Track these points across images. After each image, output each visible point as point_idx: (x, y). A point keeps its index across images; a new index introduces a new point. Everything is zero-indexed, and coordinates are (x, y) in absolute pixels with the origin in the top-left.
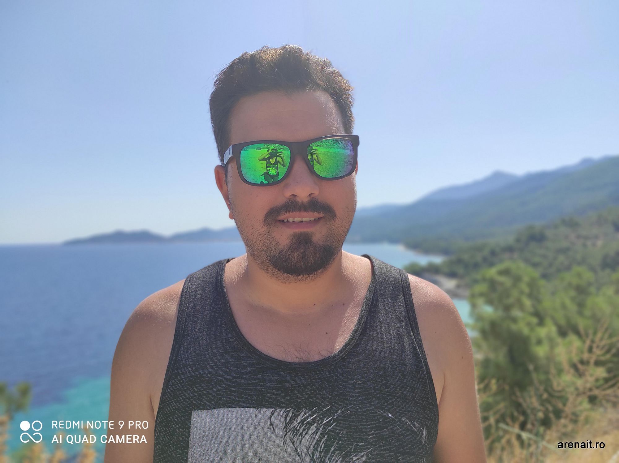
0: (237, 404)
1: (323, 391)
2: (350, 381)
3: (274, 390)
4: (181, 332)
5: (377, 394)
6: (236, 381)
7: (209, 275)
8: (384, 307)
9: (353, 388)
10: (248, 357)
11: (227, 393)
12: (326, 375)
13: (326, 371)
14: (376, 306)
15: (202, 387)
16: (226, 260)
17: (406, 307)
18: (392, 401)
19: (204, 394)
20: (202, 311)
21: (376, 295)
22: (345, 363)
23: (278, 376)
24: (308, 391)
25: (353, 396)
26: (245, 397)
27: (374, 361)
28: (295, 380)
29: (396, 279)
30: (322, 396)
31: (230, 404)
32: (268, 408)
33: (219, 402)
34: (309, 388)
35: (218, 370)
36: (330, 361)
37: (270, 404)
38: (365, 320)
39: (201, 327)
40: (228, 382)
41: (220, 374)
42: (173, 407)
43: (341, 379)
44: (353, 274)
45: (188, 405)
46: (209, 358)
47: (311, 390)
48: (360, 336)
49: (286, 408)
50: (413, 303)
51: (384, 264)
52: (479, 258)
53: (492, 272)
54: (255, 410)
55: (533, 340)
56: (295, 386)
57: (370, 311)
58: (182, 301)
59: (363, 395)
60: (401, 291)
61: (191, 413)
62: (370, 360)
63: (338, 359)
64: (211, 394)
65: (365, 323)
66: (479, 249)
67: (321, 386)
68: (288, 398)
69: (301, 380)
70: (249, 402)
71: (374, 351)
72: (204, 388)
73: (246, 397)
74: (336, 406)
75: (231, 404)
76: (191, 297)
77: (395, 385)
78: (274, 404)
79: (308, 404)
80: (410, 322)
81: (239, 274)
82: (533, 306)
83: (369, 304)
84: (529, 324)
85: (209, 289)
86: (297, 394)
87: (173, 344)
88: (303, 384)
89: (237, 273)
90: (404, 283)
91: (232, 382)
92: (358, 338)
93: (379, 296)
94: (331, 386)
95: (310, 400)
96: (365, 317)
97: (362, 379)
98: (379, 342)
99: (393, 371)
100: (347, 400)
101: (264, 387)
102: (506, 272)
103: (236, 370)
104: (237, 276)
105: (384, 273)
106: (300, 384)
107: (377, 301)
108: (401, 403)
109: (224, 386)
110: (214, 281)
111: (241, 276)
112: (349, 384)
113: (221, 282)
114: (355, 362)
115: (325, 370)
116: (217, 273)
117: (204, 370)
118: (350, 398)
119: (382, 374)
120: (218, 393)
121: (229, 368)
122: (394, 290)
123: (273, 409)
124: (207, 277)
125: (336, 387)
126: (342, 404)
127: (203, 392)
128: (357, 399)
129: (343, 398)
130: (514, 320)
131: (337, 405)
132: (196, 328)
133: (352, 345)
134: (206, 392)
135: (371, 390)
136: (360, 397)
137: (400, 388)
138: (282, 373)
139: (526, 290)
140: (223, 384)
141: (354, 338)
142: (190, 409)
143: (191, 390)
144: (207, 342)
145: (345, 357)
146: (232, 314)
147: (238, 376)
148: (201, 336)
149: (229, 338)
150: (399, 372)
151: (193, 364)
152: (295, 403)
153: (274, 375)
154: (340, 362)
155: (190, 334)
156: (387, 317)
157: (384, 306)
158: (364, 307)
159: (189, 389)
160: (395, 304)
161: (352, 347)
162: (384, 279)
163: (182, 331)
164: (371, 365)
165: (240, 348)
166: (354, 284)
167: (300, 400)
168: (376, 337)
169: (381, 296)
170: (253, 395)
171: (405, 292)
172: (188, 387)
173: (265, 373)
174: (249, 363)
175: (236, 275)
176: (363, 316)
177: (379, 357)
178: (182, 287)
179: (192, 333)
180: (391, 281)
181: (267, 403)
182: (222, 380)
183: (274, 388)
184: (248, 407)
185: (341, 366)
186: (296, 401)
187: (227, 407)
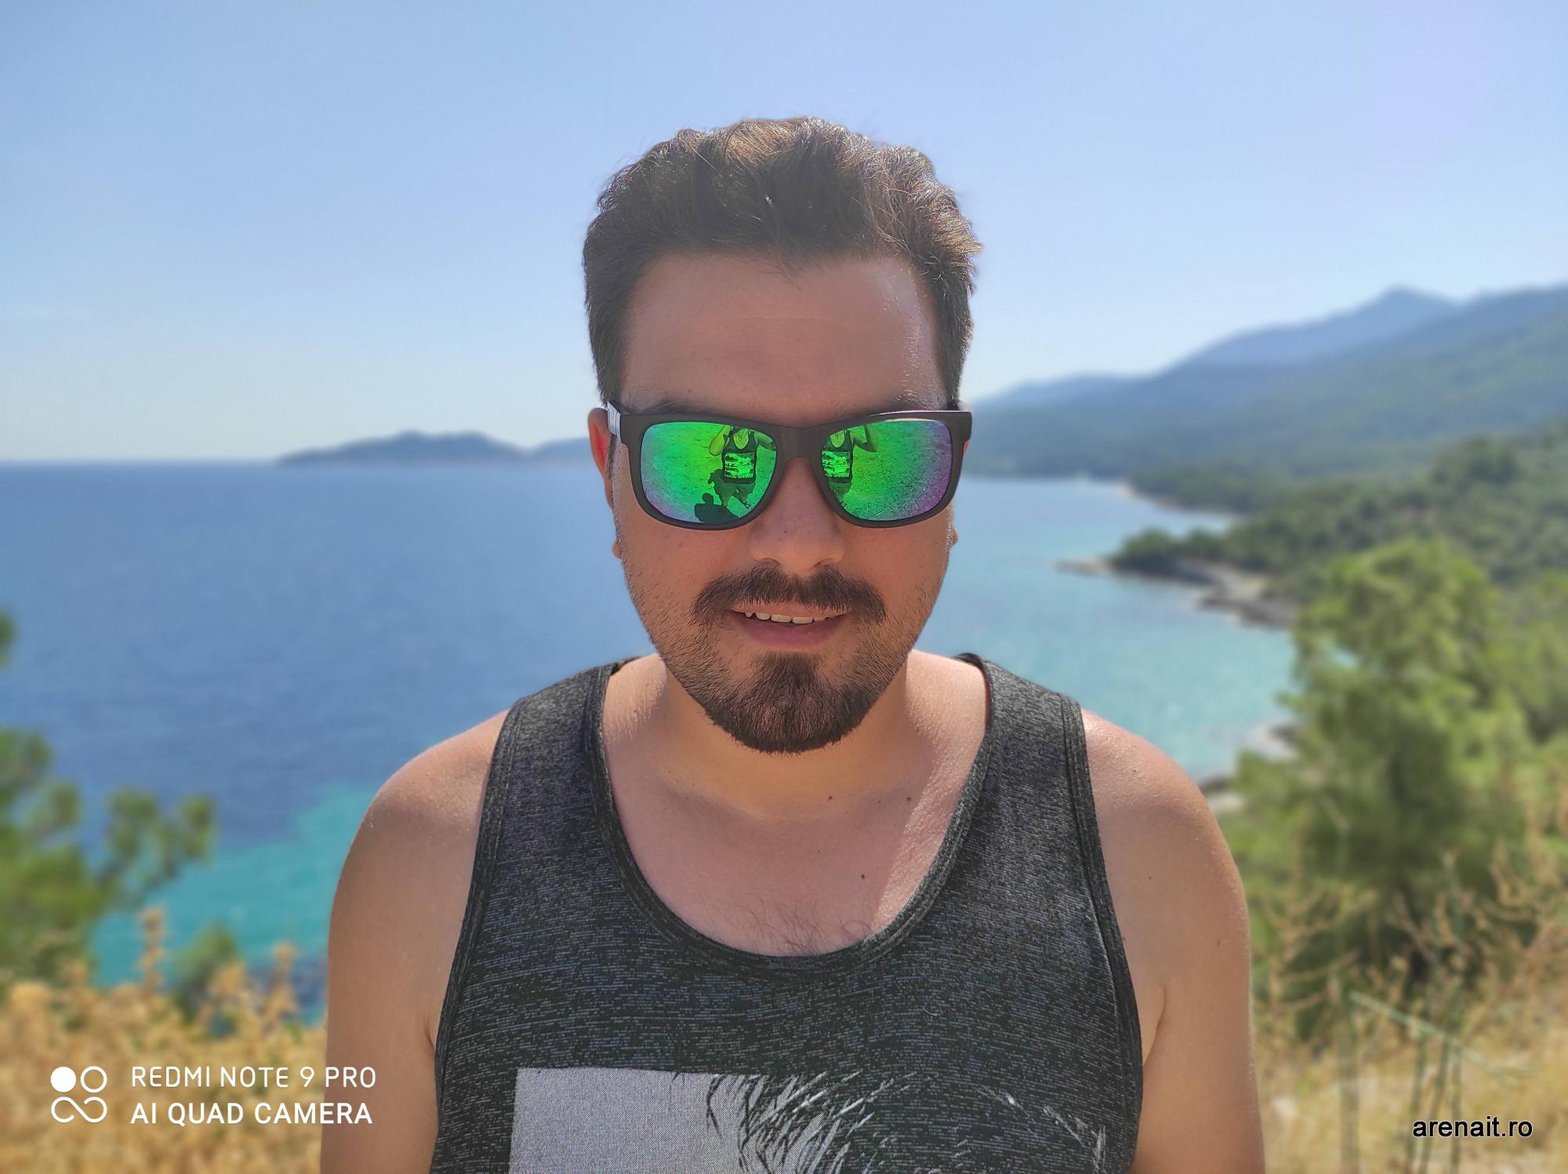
0: (627, 1059)
1: (842, 1031)
2: (913, 1008)
3: (719, 1027)
4: (489, 858)
5: (980, 1044)
6: (625, 1000)
7: (564, 705)
8: (1012, 807)
9: (920, 1027)
10: (655, 937)
11: (602, 1029)
12: (852, 989)
13: (851, 979)
14: (992, 806)
15: (543, 1009)
16: (611, 668)
17: (1074, 810)
18: (1020, 1065)
19: (548, 1027)
20: (545, 807)
21: (994, 775)
22: (903, 960)
23: (731, 991)
24: (803, 1032)
25: (917, 1049)
26: (645, 1041)
27: (977, 957)
28: (773, 1002)
29: (1050, 729)
30: (839, 1044)
31: (608, 1059)
32: (705, 1072)
33: (583, 1050)
34: (806, 1023)
35: (580, 967)
36: (864, 953)
37: (707, 1063)
38: (961, 845)
39: (542, 848)
40: (605, 1001)
41: (585, 978)
42: (470, 1051)
43: (889, 1003)
44: (937, 718)
45: (508, 1053)
46: (559, 936)
47: (812, 1029)
48: (943, 888)
49: (748, 1072)
50: (1091, 798)
51: (1021, 686)
52: (1329, 521)
53: (1362, 565)
54: (670, 1075)
55: (1459, 744)
56: (772, 1016)
57: (976, 822)
58: (495, 776)
59: (946, 1047)
60: (1062, 763)
61: (515, 1074)
62: (967, 955)
63: (883, 950)
64: (563, 1029)
65: (960, 853)
66: (1332, 498)
67: (838, 1018)
68: (754, 1048)
69: (788, 1002)
70: (656, 1055)
71: (979, 930)
72: (547, 1012)
73: (649, 1041)
74: (873, 1071)
75: (612, 1059)
76: (518, 765)
77: (1030, 1023)
78: (719, 1064)
79: (803, 1063)
80: (1081, 849)
81: (643, 710)
82: (1465, 657)
83: (974, 800)
84: (1449, 703)
85: (563, 745)
86: (777, 1037)
87: (472, 887)
88: (793, 1013)
89: (638, 705)
90: (1070, 743)
91: (615, 1001)
92: (939, 895)
93: (1003, 776)
94: (861, 1020)
95: (810, 1052)
96: (962, 836)
97: (943, 1004)
98: (994, 908)
99: (1026, 984)
100: (902, 1058)
101: (693, 1019)
102: (1399, 567)
103: (626, 971)
104: (638, 714)
105: (1020, 712)
106: (784, 1011)
107: (996, 790)
108: (1042, 1068)
109: (595, 1010)
110: (576, 723)
111: (647, 715)
112: (910, 1017)
113: (593, 731)
114: (928, 959)
115: (849, 976)
116: (586, 703)
117: (546, 966)
118: (909, 1053)
119: (996, 992)
120: (581, 1027)
121: (607, 965)
122: (1042, 760)
123: (716, 1075)
124: (560, 710)
125: (876, 1024)
126: (889, 1068)
127: (544, 1021)
128: (927, 1055)
129: (893, 1052)
130: (1412, 692)
131: (878, 1070)
132: (529, 851)
133: (921, 912)
134: (550, 1023)
135: (964, 1034)
136: (936, 1050)
137: (1041, 1029)
138: (740, 984)
139: (1451, 614)
140: (594, 1004)
141: (927, 893)
142: (511, 1062)
143: (515, 1014)
144: (556, 891)
145: (901, 944)
146: (619, 821)
147: (631, 985)
148: (541, 874)
149: (610, 883)
150: (1041, 988)
151: (520, 948)
152: (771, 1060)
153: (719, 989)
154: (889, 957)
155: (512, 864)
156: (1018, 838)
157: (1014, 805)
158: (959, 809)
159: (511, 1011)
160: (1044, 800)
161: (922, 917)
162: (1019, 729)
163: (492, 856)
164: (967, 969)
165: (638, 913)
166: (937, 745)
167: (786, 1053)
168: (986, 891)
169: (1006, 778)
170: (667, 1037)
171: (1073, 767)
172: (508, 1005)
173: (698, 983)
174: (659, 952)
175: (635, 711)
176: (955, 834)
177: (991, 948)
178: (498, 734)
179: (517, 863)
180: (1036, 733)
181: (702, 1060)
182: (589, 995)
183: (720, 1022)
184: (654, 1068)
185: (890, 968)
186: (774, 1055)
187: (602, 1066)
